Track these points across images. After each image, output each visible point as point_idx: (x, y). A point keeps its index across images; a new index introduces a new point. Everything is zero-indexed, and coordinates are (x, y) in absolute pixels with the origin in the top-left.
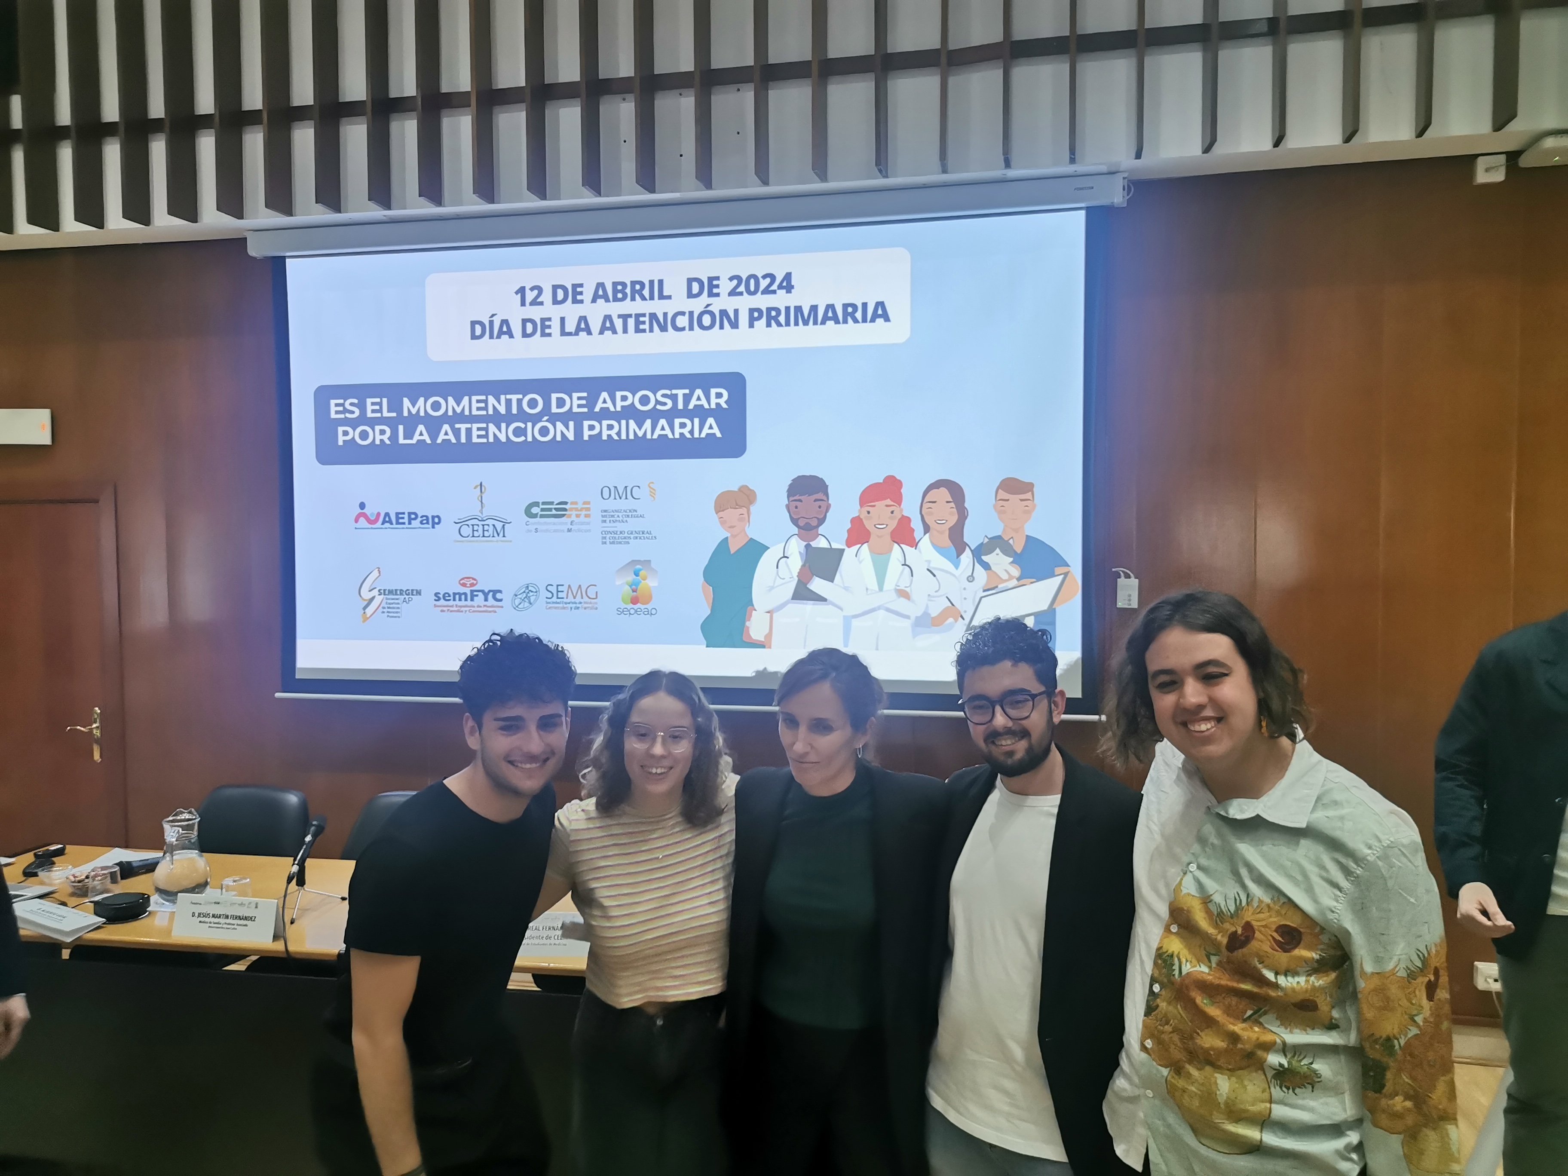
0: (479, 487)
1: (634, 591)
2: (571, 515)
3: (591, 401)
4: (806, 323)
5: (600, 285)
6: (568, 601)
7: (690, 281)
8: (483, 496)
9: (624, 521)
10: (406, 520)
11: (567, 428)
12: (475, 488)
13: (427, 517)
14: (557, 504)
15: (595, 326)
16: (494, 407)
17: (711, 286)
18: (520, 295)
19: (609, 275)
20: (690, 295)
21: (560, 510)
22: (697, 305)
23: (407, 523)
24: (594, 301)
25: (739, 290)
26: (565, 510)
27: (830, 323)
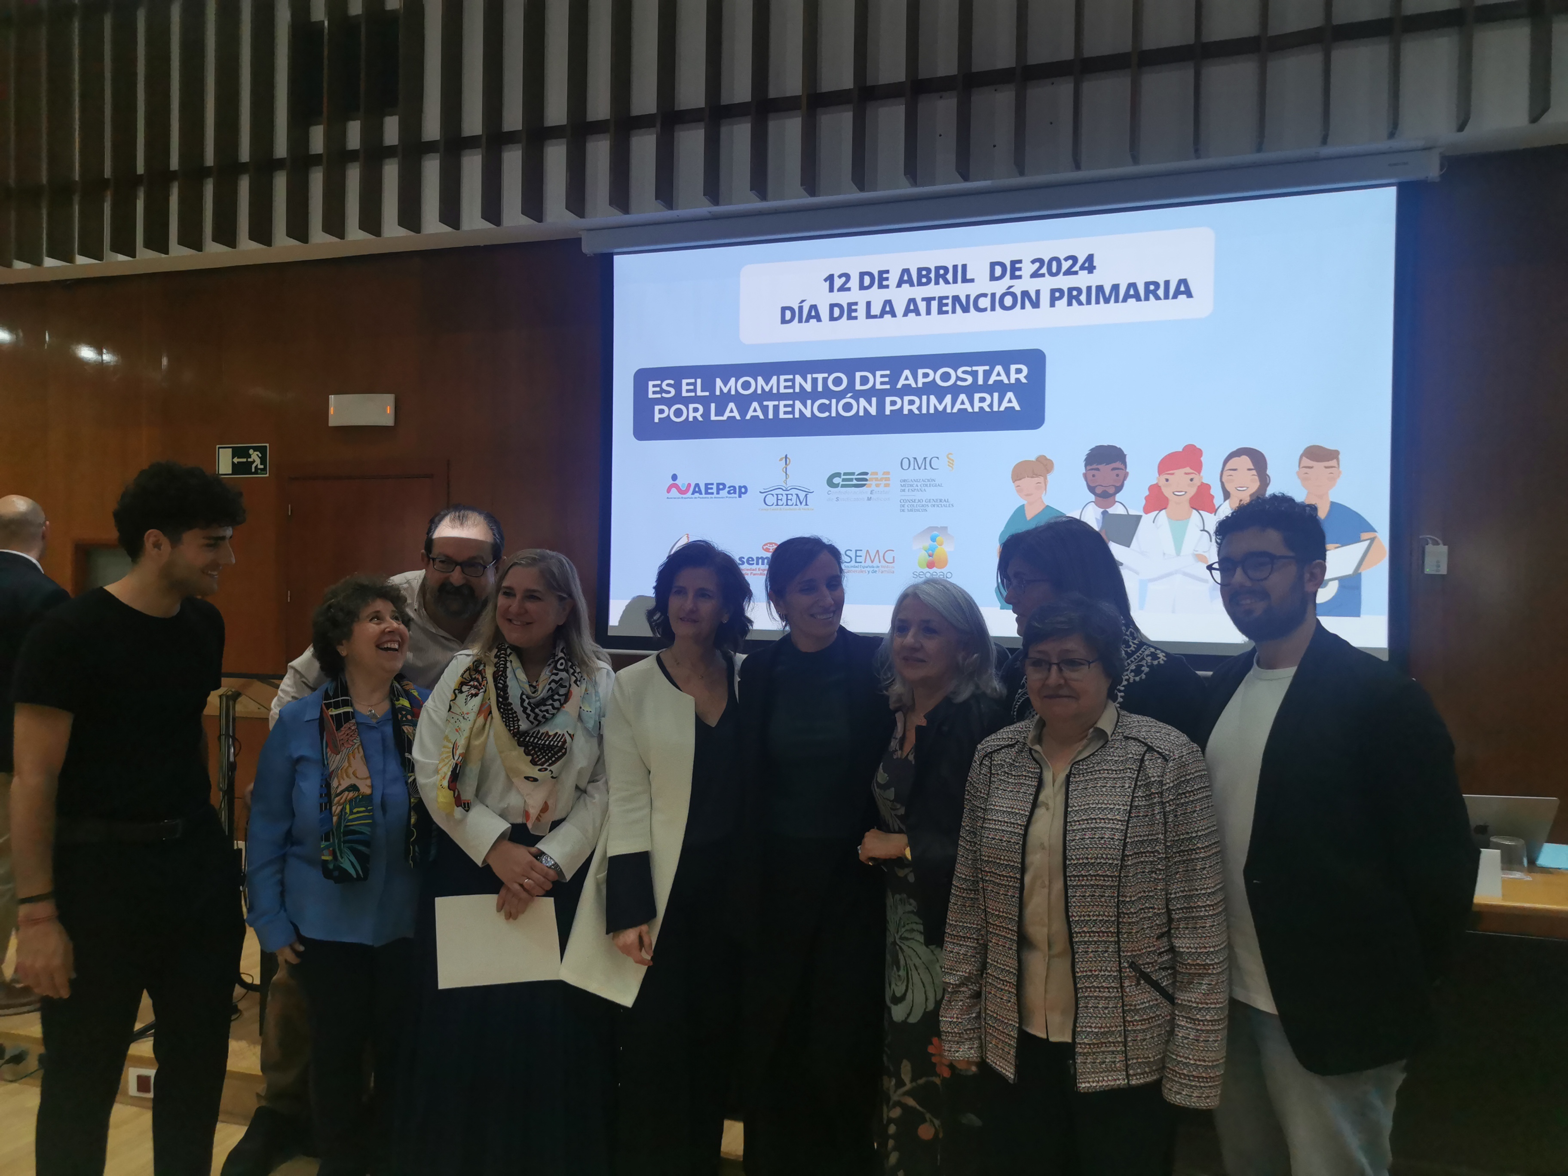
0: (784, 459)
1: (930, 556)
2: (871, 484)
3: (894, 378)
4: (1107, 301)
5: (906, 271)
6: (866, 565)
7: (993, 265)
8: (788, 467)
9: (923, 490)
10: (715, 490)
11: (870, 405)
12: (781, 460)
13: (734, 487)
14: (858, 475)
15: (900, 309)
16: (801, 385)
17: (1014, 269)
18: (828, 282)
19: (914, 261)
20: (993, 278)
21: (860, 481)
22: (999, 288)
23: (715, 493)
24: (899, 285)
25: (1041, 272)
26: (866, 480)
27: (1132, 301)
